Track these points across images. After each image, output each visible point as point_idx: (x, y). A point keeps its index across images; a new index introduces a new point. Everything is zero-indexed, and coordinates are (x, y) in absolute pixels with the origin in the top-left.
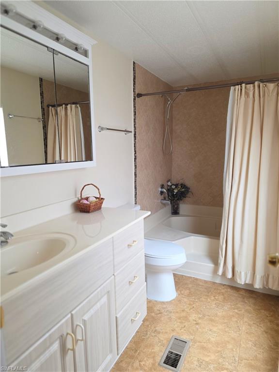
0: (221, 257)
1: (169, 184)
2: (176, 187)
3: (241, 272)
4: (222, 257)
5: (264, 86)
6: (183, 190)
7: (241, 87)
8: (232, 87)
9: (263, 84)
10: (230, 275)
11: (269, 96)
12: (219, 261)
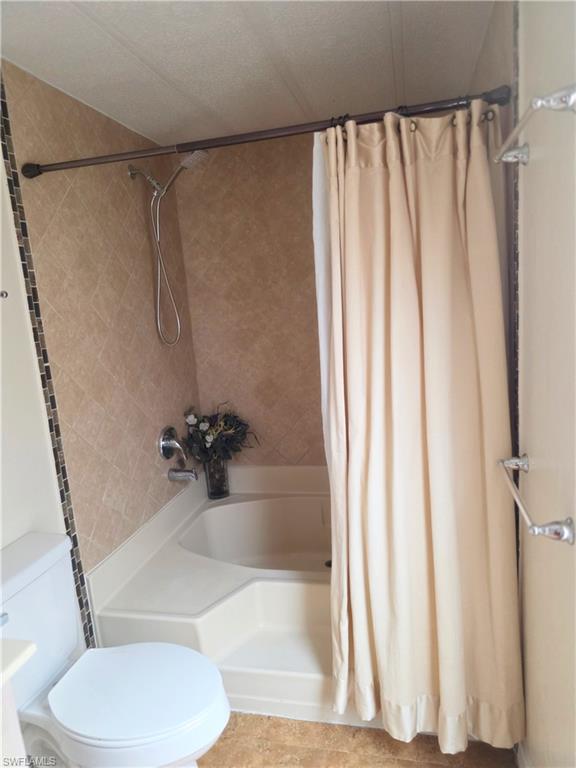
0: (339, 659)
1: (192, 420)
2: (211, 426)
3: (399, 708)
4: (342, 659)
5: (413, 127)
6: (231, 431)
7: (345, 132)
8: (317, 135)
9: (409, 119)
10: (368, 713)
11: (428, 158)
12: (335, 673)
